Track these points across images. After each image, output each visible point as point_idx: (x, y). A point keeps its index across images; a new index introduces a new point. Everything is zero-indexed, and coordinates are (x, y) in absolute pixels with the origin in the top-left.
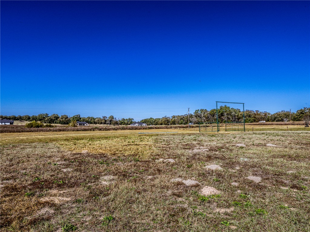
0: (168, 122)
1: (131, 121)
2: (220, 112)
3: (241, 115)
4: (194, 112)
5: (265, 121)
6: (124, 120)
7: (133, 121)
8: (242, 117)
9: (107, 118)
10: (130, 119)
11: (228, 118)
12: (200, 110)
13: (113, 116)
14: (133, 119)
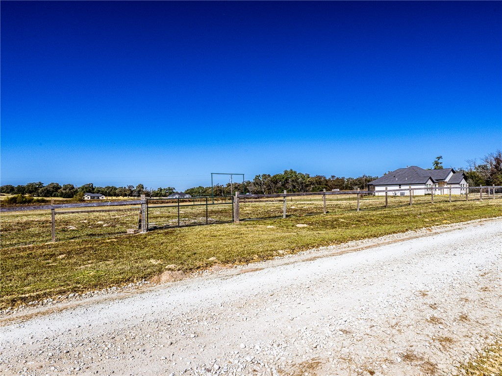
0: (221, 192)
1: (171, 192)
2: (283, 178)
3: (309, 182)
4: (254, 178)
5: (338, 190)
6: (161, 190)
7: (174, 191)
8: (310, 184)
9: (134, 187)
10: (170, 189)
11: (294, 187)
12: (262, 176)
13: (142, 185)
14: (174, 189)
